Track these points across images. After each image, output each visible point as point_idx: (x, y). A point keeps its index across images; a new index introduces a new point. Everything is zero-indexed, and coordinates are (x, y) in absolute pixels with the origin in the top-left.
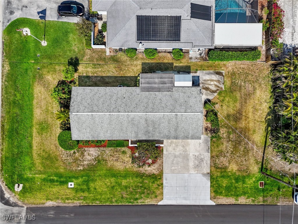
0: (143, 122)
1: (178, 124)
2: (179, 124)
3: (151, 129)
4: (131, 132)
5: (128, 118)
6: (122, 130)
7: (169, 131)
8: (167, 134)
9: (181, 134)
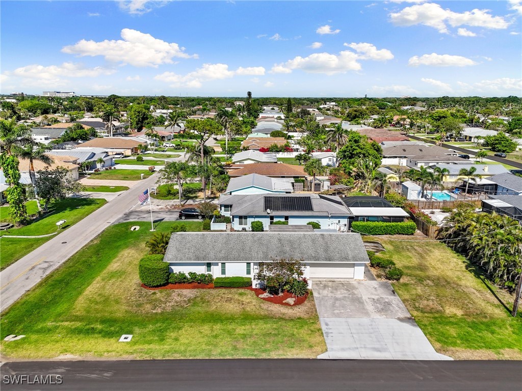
0: (275, 241)
1: (327, 244)
2: (329, 243)
3: (287, 249)
4: (257, 252)
5: (253, 237)
6: (243, 250)
7: (316, 252)
8: (313, 255)
9: (336, 255)
